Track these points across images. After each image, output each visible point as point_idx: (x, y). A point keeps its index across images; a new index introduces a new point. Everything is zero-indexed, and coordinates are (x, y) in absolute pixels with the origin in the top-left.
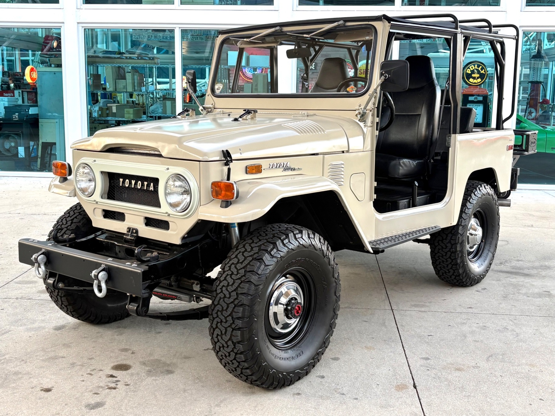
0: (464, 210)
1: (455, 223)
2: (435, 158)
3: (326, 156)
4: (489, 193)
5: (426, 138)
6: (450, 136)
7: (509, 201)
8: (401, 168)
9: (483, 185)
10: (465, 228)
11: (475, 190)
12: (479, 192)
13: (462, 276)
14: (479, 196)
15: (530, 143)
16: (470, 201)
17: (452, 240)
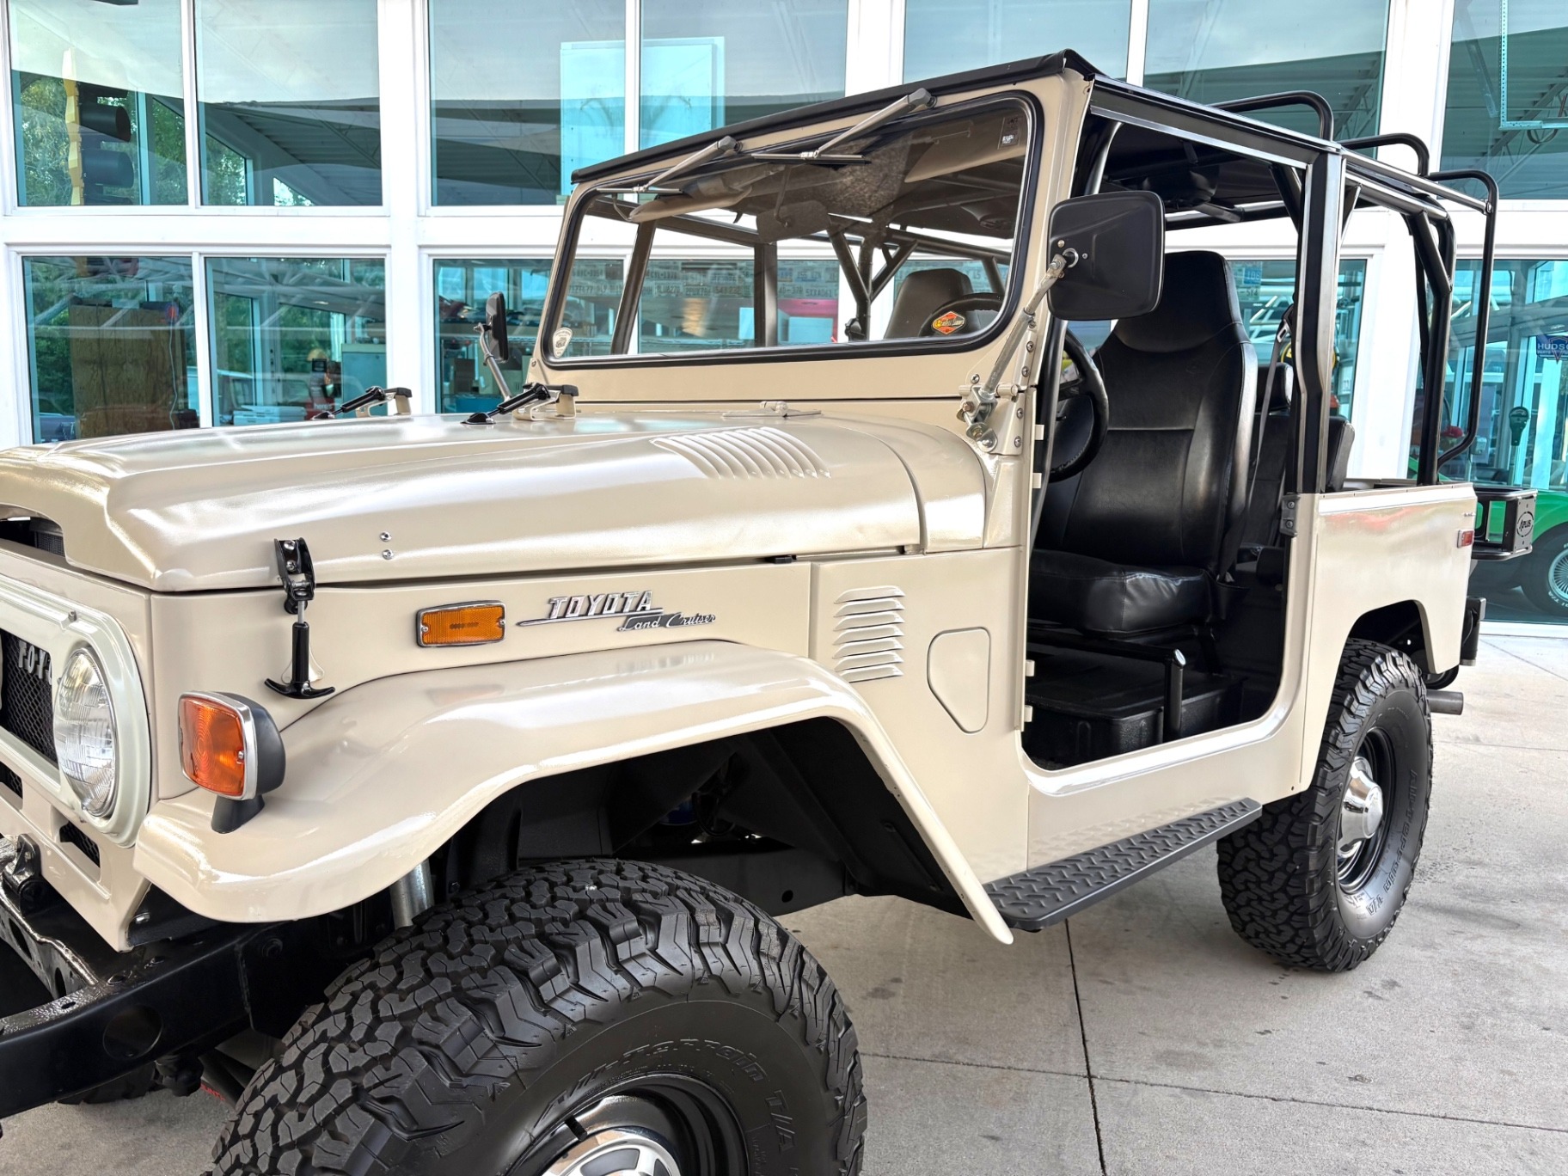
0: (1331, 740)
1: (1304, 786)
2: (1239, 567)
3: (826, 567)
4: (1406, 680)
5: (1212, 503)
6: (1296, 500)
7: (1456, 698)
8: (1127, 601)
9: (1388, 656)
10: (1335, 794)
11: (1365, 672)
12: (1377, 678)
13: (1323, 948)
14: (1378, 693)
15: (1518, 526)
16: (1353, 709)
17: (1293, 834)
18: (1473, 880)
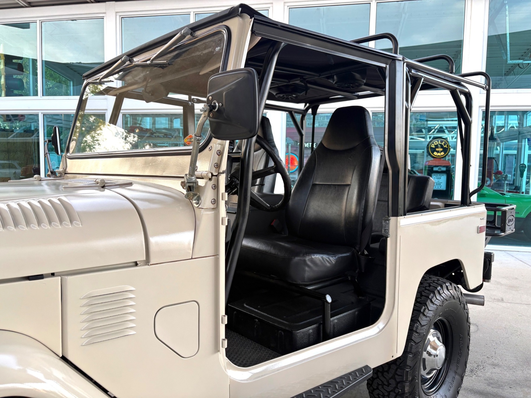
0: (414, 329)
1: (399, 353)
2: (372, 246)
4: (453, 296)
5: (357, 216)
6: (389, 220)
7: (481, 298)
8: (307, 268)
9: (444, 286)
10: (417, 355)
11: (432, 295)
12: (438, 297)
14: (438, 304)
15: (507, 221)
16: (425, 313)
17: (397, 375)
18: (493, 375)
